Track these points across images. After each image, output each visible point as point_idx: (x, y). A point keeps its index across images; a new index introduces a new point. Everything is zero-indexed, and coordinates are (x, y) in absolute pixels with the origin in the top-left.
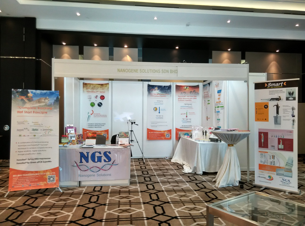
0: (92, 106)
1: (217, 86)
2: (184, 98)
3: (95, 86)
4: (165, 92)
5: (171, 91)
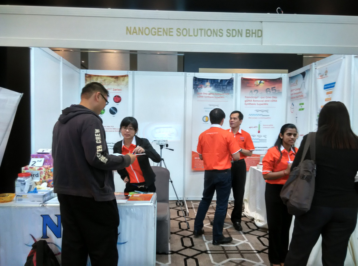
2: (255, 101)
4: (223, 90)
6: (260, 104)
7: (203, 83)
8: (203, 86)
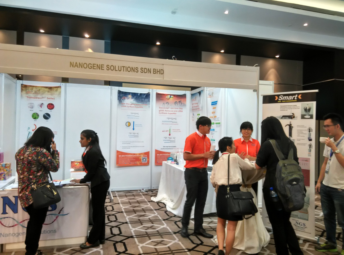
0: (35, 118)
1: (211, 96)
2: (167, 111)
3: (39, 90)
4: (142, 101)
5: (149, 101)
6: (170, 114)
7: (126, 95)
8: (126, 98)
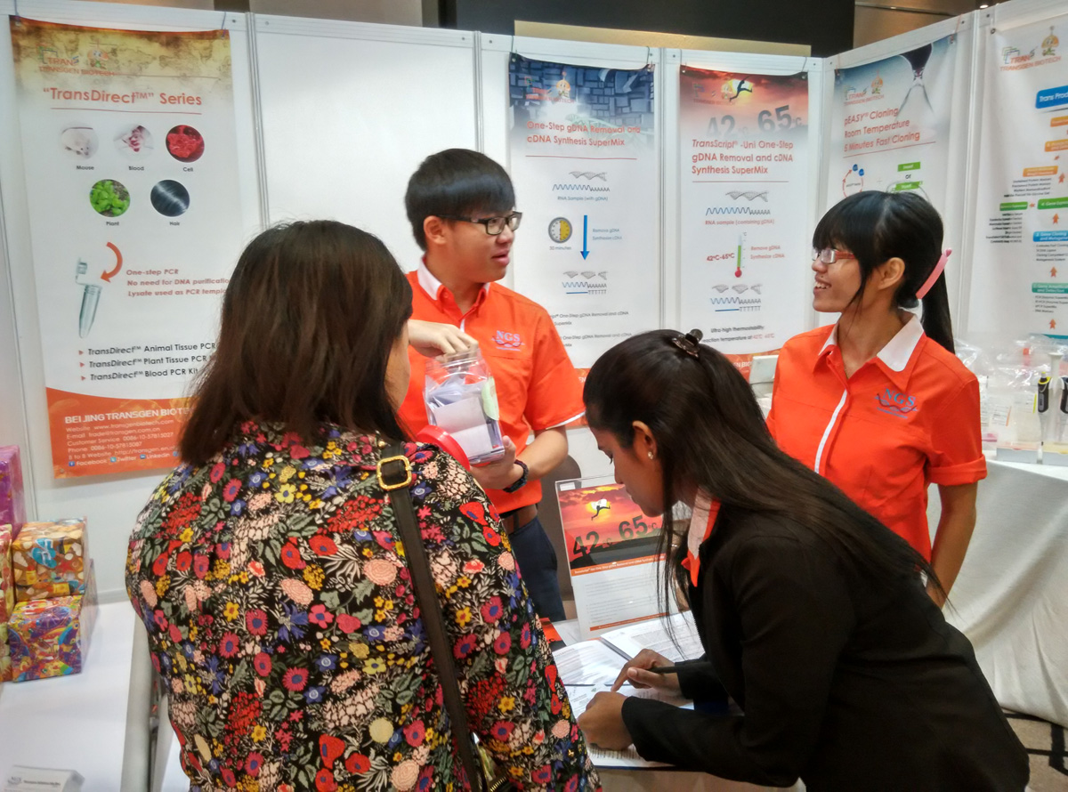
1: (1041, 57)
3: (114, 52)
4: (618, 111)
6: (742, 171)
7: (545, 82)
8: (546, 96)
